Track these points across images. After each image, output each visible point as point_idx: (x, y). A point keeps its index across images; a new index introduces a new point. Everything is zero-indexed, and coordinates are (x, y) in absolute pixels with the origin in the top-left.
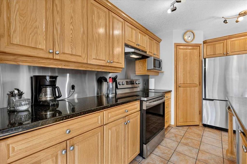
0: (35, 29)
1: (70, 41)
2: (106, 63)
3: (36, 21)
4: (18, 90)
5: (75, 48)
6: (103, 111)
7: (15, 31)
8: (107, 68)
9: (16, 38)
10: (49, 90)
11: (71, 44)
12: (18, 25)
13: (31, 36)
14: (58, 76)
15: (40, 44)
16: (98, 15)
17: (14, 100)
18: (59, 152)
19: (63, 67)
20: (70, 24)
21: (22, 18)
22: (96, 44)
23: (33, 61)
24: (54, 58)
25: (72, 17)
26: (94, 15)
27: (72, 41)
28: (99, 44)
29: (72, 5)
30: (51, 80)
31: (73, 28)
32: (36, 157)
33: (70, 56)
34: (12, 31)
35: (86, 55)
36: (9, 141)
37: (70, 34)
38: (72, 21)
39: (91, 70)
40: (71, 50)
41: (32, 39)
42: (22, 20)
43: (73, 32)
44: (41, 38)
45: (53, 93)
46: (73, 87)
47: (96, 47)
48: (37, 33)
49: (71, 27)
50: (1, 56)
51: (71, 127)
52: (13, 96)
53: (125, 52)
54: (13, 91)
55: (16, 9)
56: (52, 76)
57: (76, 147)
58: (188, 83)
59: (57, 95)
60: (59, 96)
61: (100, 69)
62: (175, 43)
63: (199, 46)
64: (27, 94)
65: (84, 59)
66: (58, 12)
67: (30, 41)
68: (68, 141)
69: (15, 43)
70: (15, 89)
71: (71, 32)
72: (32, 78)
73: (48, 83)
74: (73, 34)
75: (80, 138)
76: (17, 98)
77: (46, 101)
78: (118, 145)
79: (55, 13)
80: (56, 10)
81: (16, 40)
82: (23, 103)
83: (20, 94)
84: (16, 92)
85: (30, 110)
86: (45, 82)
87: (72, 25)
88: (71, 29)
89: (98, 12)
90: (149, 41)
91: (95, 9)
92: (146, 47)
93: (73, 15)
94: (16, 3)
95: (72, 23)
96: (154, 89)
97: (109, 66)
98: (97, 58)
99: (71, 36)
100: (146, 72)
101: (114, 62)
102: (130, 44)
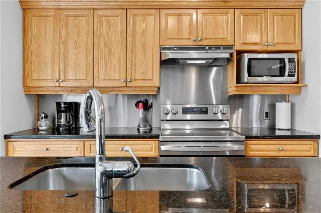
0: (46, 63)
1: (74, 66)
3: (47, 57)
5: (79, 72)
7: (34, 71)
11: (75, 69)
12: (36, 64)
13: (43, 71)
15: (49, 76)
16: (107, 24)
20: (74, 50)
21: (38, 59)
25: (76, 41)
27: (75, 66)
28: (110, 61)
29: (76, 29)
31: (76, 52)
35: (91, 77)
37: (74, 59)
38: (76, 45)
40: (75, 75)
41: (44, 73)
42: (38, 60)
43: (76, 56)
44: (50, 71)
47: (105, 65)
48: (47, 67)
55: (35, 53)
56: (66, 102)
66: (63, 43)
67: (43, 75)
69: (34, 79)
71: (75, 57)
74: (76, 58)
79: (61, 44)
80: (61, 41)
81: (35, 76)
87: (76, 49)
88: (75, 54)
89: (108, 21)
90: (244, 21)
91: (103, 19)
92: (229, 34)
93: (76, 39)
94: (35, 49)
95: (75, 47)
96: (289, 130)
97: (126, 87)
98: (107, 79)
99: (75, 61)
100: (235, 89)
101: (135, 80)
102: (174, 44)
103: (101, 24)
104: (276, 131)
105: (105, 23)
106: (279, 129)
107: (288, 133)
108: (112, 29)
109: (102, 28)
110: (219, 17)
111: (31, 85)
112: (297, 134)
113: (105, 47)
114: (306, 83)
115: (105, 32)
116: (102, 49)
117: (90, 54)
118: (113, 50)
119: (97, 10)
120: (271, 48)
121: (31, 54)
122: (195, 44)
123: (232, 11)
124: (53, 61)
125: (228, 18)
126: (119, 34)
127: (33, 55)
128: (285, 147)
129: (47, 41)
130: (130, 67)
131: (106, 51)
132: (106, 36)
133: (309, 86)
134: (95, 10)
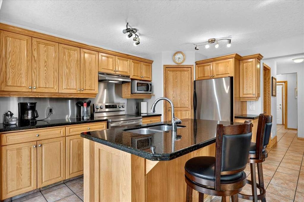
0: (20, 74)
1: (45, 78)
2: (77, 91)
3: (21, 70)
4: (10, 112)
5: (48, 83)
6: (65, 127)
7: (9, 79)
8: (79, 95)
9: (10, 82)
10: (30, 112)
11: (45, 81)
12: (11, 74)
13: (18, 80)
14: (36, 103)
15: (23, 83)
16: (68, 54)
17: (8, 118)
18: (32, 146)
19: (39, 97)
20: (44, 67)
21: (12, 70)
22: (67, 77)
23: (19, 94)
24: (33, 91)
25: (46, 62)
26: (65, 55)
29: (46, 53)
30: (31, 105)
31: (46, 69)
32: (19, 145)
33: (44, 89)
34: (8, 78)
35: (57, 86)
36: (7, 135)
37: (44, 73)
38: (46, 64)
39: (63, 97)
40: (45, 84)
42: (13, 71)
43: (46, 72)
44: (24, 80)
45: (33, 114)
46: (51, 111)
47: (67, 79)
48: (21, 77)
49: (45, 68)
50: (1, 93)
51: (39, 133)
52: (7, 116)
53: (99, 79)
54: (7, 113)
55: (10, 65)
56: (32, 103)
57: (43, 147)
58: (178, 107)
59: (35, 116)
60: (37, 117)
61: (72, 96)
62: (164, 65)
63: (191, 68)
64: (16, 114)
65: (56, 90)
66: (35, 61)
67: (17, 83)
68: (38, 142)
69: (9, 85)
70: (9, 111)
72: (19, 104)
73: (28, 108)
75: (46, 141)
76: (10, 117)
77: (28, 120)
78: (80, 154)
79: (33, 61)
81: (10, 83)
82: (13, 120)
83: (12, 115)
84: (9, 113)
85: (17, 124)
86: (27, 107)
87: (46, 67)
88: (45, 70)
89: (69, 53)
90: (134, 65)
91: (66, 51)
92: (129, 71)
93: (46, 60)
94: (10, 62)
95: (45, 66)
96: (146, 113)
97: (80, 94)
98: (68, 88)
99: (45, 75)
100: (130, 96)
101: (85, 90)
102: (105, 72)
103: (64, 54)
104: (141, 114)
105: (67, 53)
106: (143, 113)
107: (146, 115)
108: (71, 58)
109: (64, 56)
110: (125, 62)
111: (5, 90)
112: (149, 115)
113: (67, 68)
114: (154, 94)
115: (67, 59)
116: (65, 70)
117: (56, 71)
118: (72, 71)
119: (61, 44)
120: (143, 79)
121: (6, 66)
122: (114, 73)
123: (129, 59)
124: (27, 73)
125: (128, 63)
126: (76, 62)
127: (8, 67)
128: (153, 120)
129: (21, 58)
130: (82, 82)
131: (68, 71)
132: (67, 61)
133: (155, 95)
134: (60, 44)
